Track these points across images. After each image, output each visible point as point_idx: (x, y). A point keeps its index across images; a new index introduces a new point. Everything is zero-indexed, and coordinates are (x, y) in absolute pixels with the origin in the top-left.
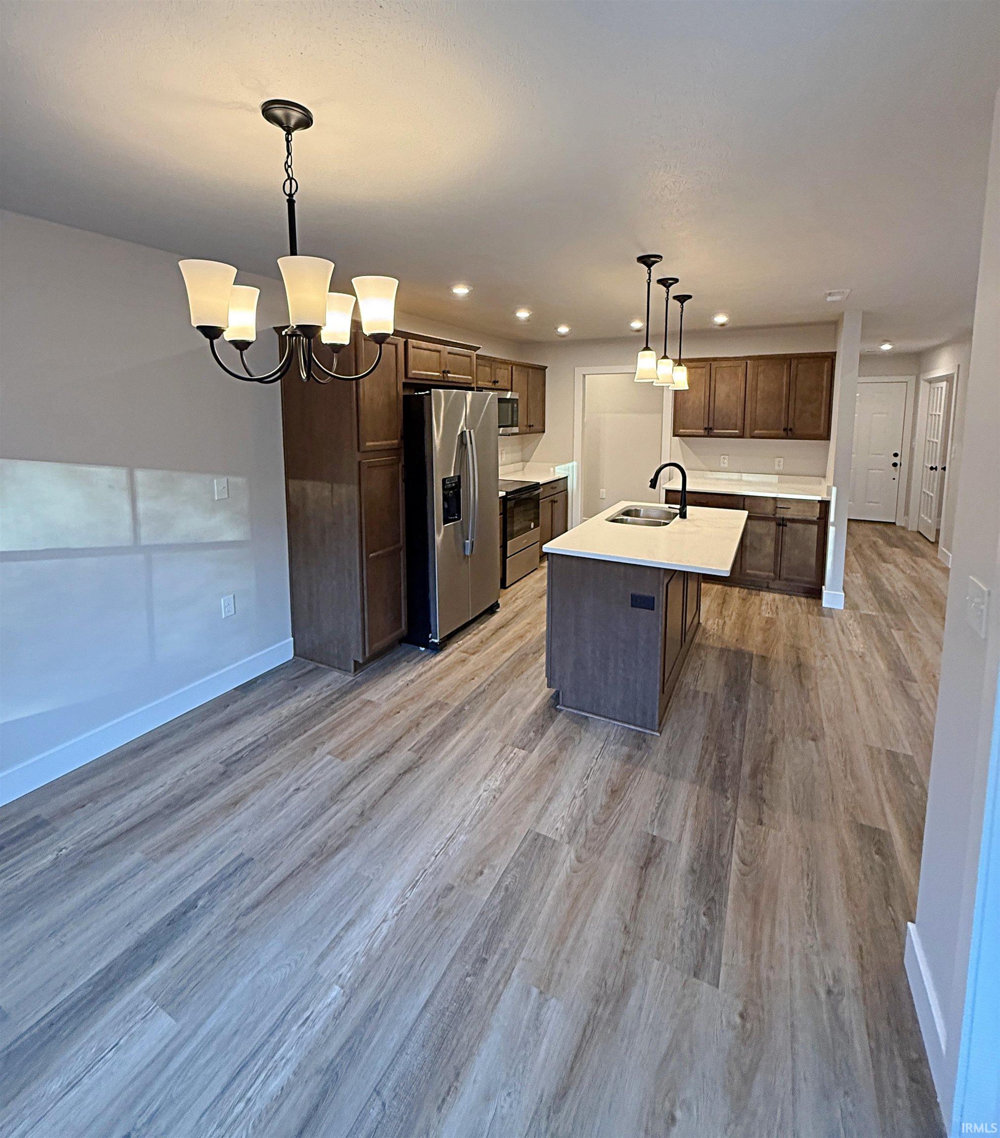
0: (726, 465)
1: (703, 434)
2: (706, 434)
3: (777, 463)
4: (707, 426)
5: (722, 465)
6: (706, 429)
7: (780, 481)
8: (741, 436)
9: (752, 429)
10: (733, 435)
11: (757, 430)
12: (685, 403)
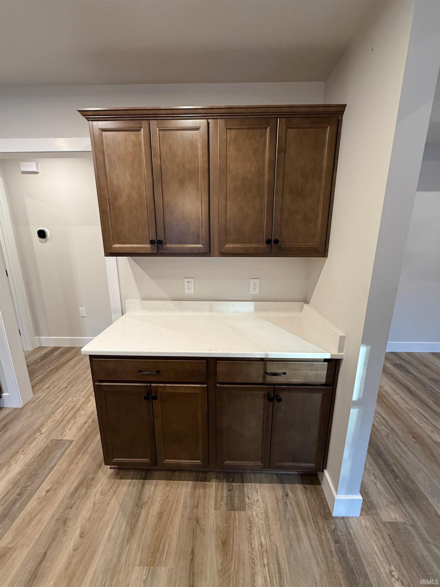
0: (192, 291)
1: (149, 251)
2: (155, 251)
3: (252, 286)
4: (154, 238)
5: (187, 291)
6: (152, 242)
7: (257, 309)
8: (207, 253)
9: (222, 243)
10: (195, 251)
11: (229, 243)
12: (116, 198)
